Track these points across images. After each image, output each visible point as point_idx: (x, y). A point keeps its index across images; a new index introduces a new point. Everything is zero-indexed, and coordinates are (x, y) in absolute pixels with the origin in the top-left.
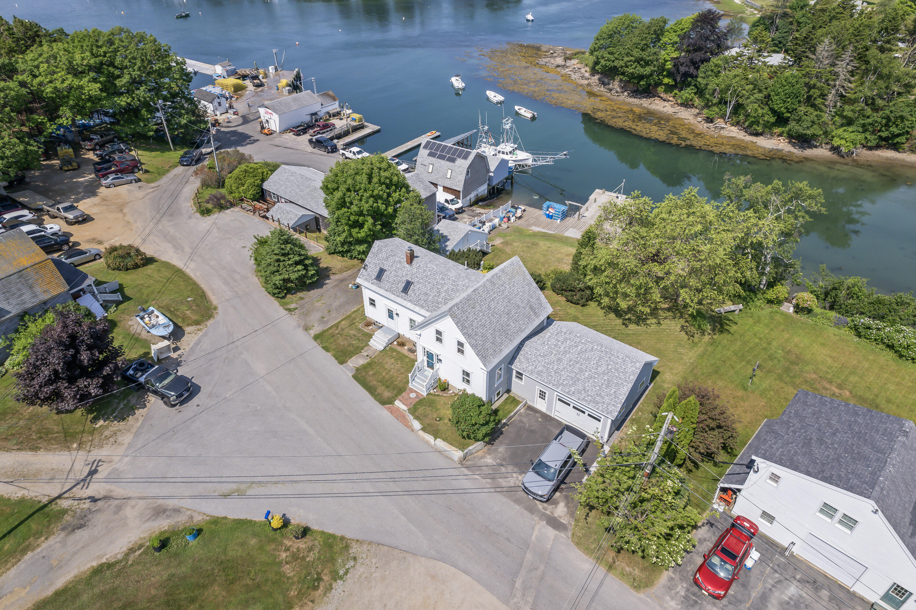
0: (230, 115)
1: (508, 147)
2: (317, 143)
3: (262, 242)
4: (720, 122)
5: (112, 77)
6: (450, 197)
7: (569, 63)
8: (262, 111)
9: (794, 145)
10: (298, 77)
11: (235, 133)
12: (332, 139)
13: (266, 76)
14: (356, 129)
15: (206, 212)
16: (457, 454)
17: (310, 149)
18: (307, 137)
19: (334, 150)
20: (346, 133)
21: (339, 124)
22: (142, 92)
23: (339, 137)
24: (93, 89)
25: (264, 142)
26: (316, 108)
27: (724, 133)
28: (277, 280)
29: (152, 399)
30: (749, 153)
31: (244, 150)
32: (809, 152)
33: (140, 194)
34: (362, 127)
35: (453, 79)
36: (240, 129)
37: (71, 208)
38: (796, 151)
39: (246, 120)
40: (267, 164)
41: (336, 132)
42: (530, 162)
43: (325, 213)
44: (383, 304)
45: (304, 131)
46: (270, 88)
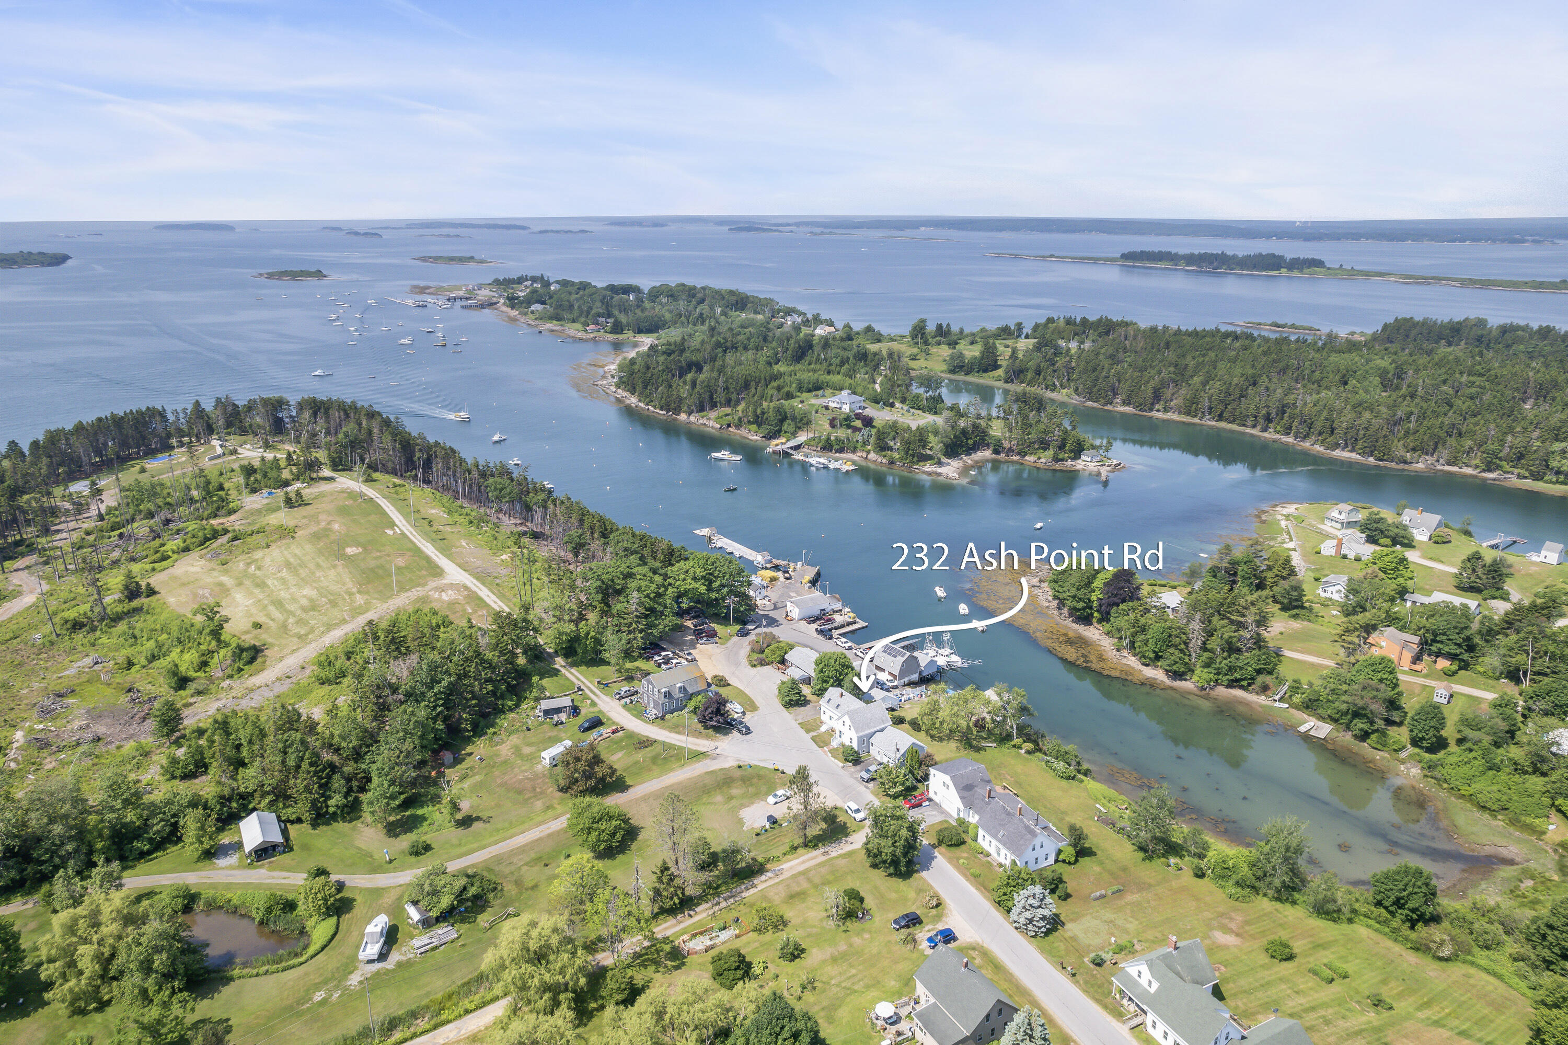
0: (765, 602)
1: (947, 651)
2: (820, 632)
3: (783, 683)
4: (1125, 653)
5: (711, 582)
6: (890, 678)
7: (1043, 585)
8: (789, 604)
9: (1169, 677)
10: (818, 574)
11: (767, 617)
12: (830, 630)
13: (794, 570)
14: (849, 624)
15: (754, 666)
16: (841, 765)
17: (815, 634)
18: (815, 626)
19: (831, 638)
20: (842, 626)
21: (839, 619)
22: (725, 590)
23: (837, 628)
24: (703, 589)
25: (786, 625)
26: (825, 606)
27: (1124, 661)
28: (787, 699)
29: (735, 732)
30: (1129, 678)
31: (775, 631)
32: (1178, 684)
33: (718, 651)
34: (855, 623)
35: (937, 589)
36: (771, 614)
37: (689, 654)
38: (1168, 682)
39: (776, 608)
40: (788, 644)
41: (835, 625)
42: (959, 664)
43: (813, 674)
44: (828, 713)
45: (814, 622)
46: (796, 582)
